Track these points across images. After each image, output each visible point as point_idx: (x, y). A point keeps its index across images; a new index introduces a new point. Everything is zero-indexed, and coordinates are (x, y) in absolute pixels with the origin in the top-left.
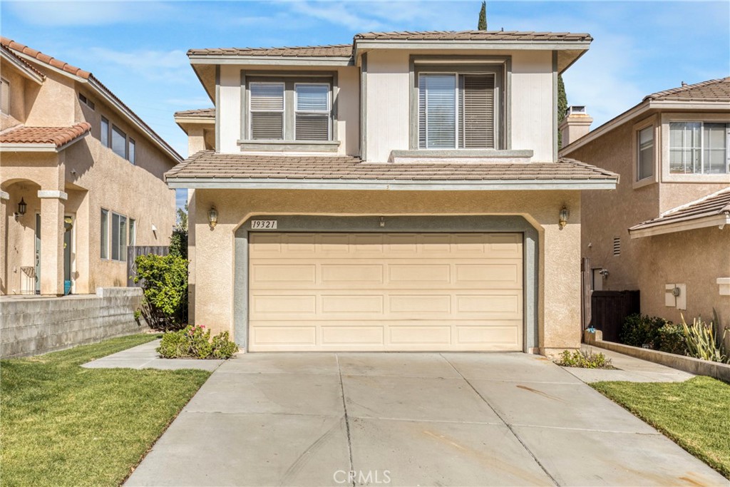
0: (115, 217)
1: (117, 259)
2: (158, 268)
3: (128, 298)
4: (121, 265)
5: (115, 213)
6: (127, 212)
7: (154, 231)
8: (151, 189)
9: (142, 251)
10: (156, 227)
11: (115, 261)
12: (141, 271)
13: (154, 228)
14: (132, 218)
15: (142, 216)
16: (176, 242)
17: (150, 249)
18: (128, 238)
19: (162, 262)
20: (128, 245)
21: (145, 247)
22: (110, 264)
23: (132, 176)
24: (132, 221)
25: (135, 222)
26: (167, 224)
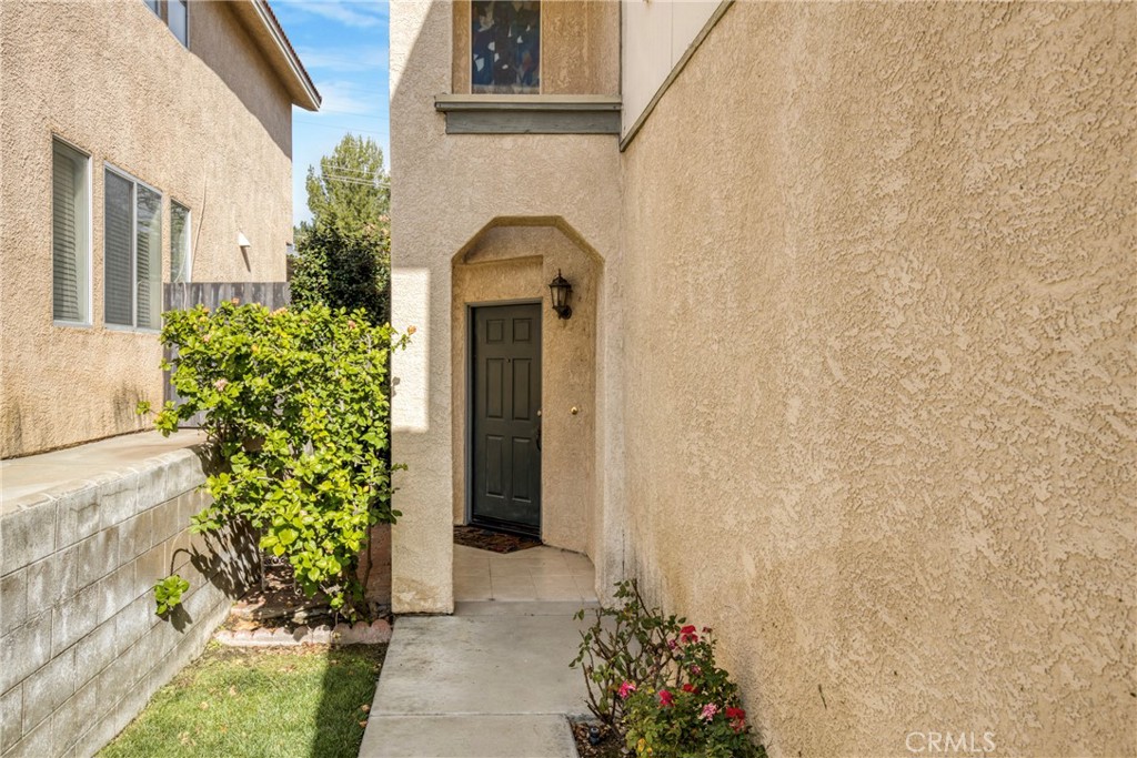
0: (118, 186)
1: (131, 324)
2: (265, 367)
3: (111, 533)
4: (142, 343)
5: (113, 168)
6: (161, 178)
7: (242, 248)
8: (235, 135)
9: (209, 295)
10: (249, 239)
11: (118, 329)
12: (187, 379)
13: (243, 241)
14: (180, 199)
15: (210, 200)
16: (315, 268)
17: (231, 291)
18: (166, 258)
19: (286, 339)
20: (166, 278)
21: (216, 286)
22: (96, 340)
23: (177, 74)
24: (180, 211)
25: (189, 215)
26: (274, 235)
